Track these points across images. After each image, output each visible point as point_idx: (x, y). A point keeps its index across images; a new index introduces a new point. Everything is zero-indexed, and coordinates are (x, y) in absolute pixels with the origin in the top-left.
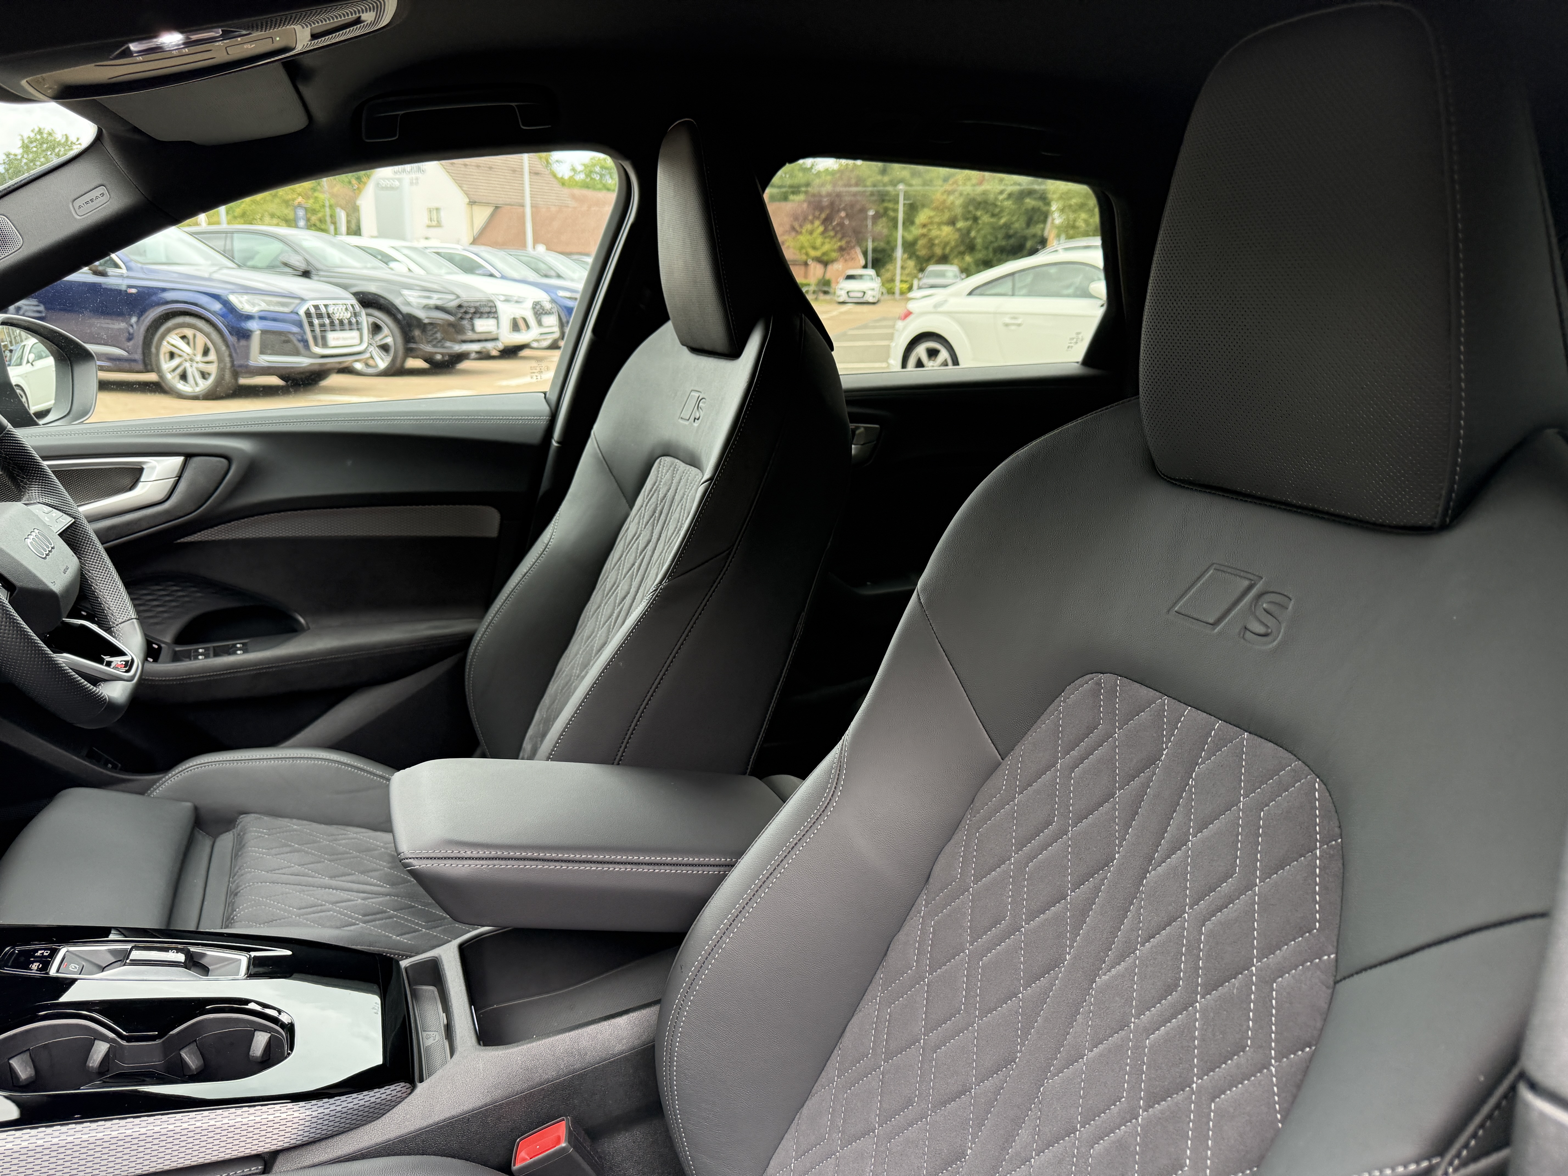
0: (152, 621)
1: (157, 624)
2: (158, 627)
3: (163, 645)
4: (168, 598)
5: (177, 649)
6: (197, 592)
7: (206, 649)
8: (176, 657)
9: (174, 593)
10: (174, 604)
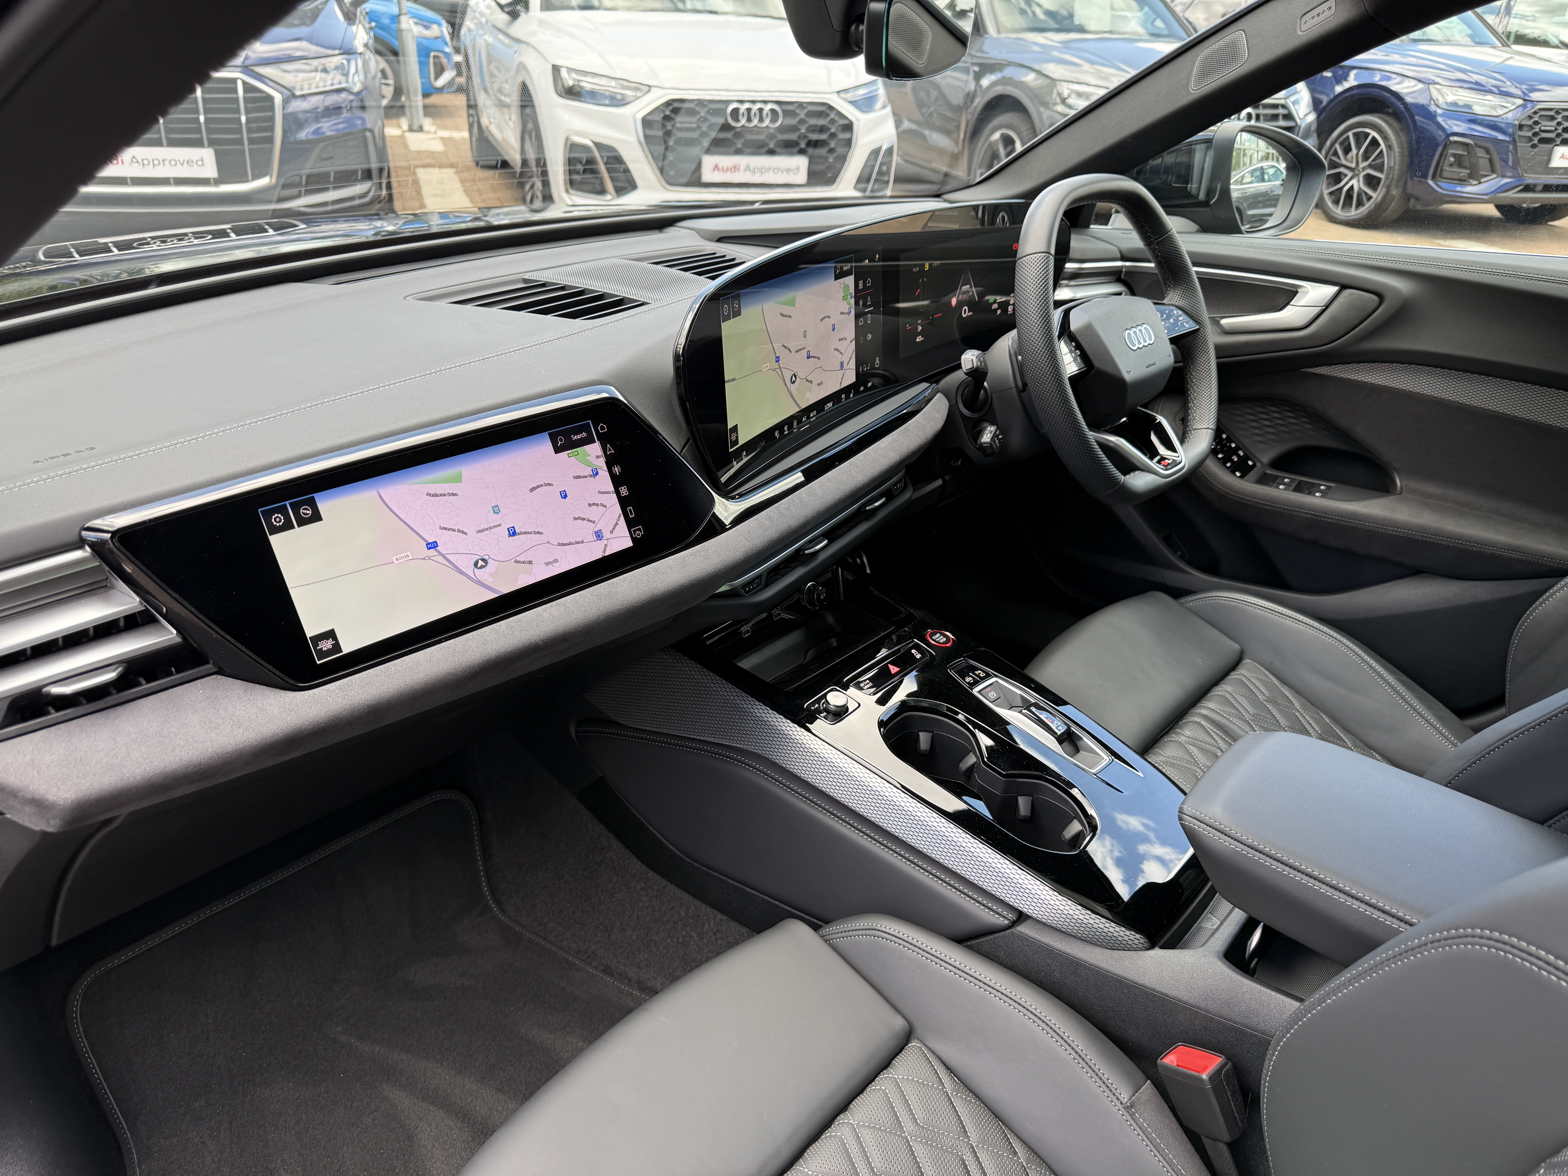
0: (1259, 438)
1: (1261, 442)
2: (1261, 446)
3: (1258, 464)
4: (1280, 422)
5: (1268, 472)
6: (1307, 423)
7: (1292, 480)
8: (1263, 480)
9: (1287, 419)
10: (1283, 429)
